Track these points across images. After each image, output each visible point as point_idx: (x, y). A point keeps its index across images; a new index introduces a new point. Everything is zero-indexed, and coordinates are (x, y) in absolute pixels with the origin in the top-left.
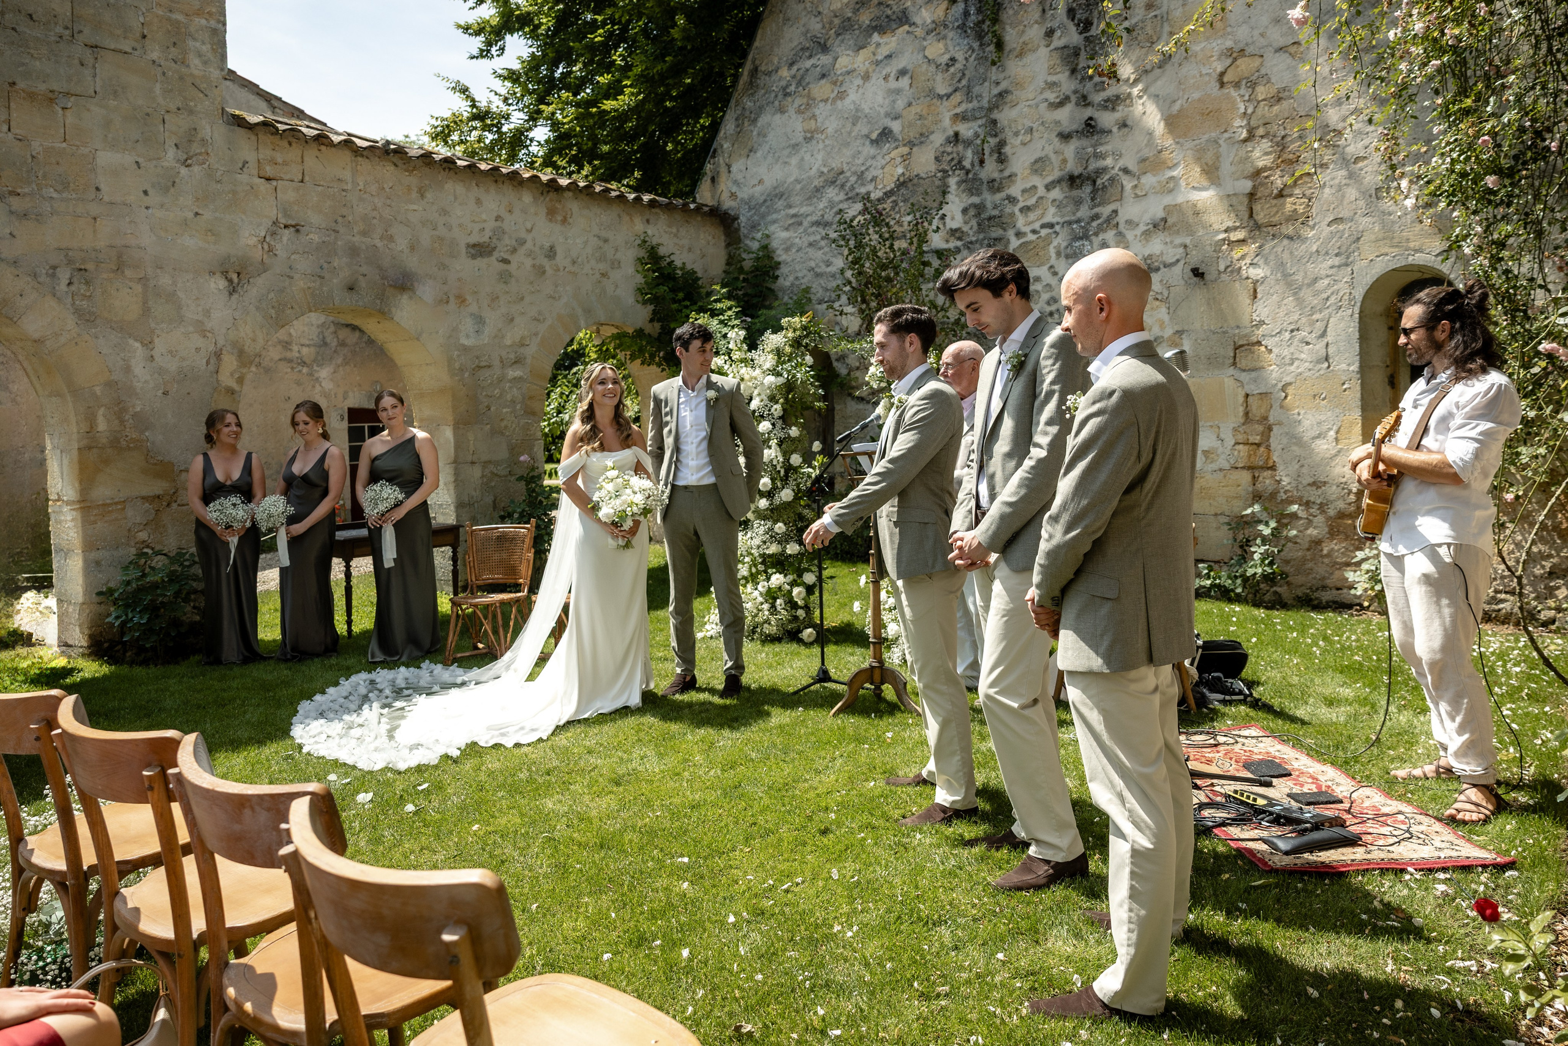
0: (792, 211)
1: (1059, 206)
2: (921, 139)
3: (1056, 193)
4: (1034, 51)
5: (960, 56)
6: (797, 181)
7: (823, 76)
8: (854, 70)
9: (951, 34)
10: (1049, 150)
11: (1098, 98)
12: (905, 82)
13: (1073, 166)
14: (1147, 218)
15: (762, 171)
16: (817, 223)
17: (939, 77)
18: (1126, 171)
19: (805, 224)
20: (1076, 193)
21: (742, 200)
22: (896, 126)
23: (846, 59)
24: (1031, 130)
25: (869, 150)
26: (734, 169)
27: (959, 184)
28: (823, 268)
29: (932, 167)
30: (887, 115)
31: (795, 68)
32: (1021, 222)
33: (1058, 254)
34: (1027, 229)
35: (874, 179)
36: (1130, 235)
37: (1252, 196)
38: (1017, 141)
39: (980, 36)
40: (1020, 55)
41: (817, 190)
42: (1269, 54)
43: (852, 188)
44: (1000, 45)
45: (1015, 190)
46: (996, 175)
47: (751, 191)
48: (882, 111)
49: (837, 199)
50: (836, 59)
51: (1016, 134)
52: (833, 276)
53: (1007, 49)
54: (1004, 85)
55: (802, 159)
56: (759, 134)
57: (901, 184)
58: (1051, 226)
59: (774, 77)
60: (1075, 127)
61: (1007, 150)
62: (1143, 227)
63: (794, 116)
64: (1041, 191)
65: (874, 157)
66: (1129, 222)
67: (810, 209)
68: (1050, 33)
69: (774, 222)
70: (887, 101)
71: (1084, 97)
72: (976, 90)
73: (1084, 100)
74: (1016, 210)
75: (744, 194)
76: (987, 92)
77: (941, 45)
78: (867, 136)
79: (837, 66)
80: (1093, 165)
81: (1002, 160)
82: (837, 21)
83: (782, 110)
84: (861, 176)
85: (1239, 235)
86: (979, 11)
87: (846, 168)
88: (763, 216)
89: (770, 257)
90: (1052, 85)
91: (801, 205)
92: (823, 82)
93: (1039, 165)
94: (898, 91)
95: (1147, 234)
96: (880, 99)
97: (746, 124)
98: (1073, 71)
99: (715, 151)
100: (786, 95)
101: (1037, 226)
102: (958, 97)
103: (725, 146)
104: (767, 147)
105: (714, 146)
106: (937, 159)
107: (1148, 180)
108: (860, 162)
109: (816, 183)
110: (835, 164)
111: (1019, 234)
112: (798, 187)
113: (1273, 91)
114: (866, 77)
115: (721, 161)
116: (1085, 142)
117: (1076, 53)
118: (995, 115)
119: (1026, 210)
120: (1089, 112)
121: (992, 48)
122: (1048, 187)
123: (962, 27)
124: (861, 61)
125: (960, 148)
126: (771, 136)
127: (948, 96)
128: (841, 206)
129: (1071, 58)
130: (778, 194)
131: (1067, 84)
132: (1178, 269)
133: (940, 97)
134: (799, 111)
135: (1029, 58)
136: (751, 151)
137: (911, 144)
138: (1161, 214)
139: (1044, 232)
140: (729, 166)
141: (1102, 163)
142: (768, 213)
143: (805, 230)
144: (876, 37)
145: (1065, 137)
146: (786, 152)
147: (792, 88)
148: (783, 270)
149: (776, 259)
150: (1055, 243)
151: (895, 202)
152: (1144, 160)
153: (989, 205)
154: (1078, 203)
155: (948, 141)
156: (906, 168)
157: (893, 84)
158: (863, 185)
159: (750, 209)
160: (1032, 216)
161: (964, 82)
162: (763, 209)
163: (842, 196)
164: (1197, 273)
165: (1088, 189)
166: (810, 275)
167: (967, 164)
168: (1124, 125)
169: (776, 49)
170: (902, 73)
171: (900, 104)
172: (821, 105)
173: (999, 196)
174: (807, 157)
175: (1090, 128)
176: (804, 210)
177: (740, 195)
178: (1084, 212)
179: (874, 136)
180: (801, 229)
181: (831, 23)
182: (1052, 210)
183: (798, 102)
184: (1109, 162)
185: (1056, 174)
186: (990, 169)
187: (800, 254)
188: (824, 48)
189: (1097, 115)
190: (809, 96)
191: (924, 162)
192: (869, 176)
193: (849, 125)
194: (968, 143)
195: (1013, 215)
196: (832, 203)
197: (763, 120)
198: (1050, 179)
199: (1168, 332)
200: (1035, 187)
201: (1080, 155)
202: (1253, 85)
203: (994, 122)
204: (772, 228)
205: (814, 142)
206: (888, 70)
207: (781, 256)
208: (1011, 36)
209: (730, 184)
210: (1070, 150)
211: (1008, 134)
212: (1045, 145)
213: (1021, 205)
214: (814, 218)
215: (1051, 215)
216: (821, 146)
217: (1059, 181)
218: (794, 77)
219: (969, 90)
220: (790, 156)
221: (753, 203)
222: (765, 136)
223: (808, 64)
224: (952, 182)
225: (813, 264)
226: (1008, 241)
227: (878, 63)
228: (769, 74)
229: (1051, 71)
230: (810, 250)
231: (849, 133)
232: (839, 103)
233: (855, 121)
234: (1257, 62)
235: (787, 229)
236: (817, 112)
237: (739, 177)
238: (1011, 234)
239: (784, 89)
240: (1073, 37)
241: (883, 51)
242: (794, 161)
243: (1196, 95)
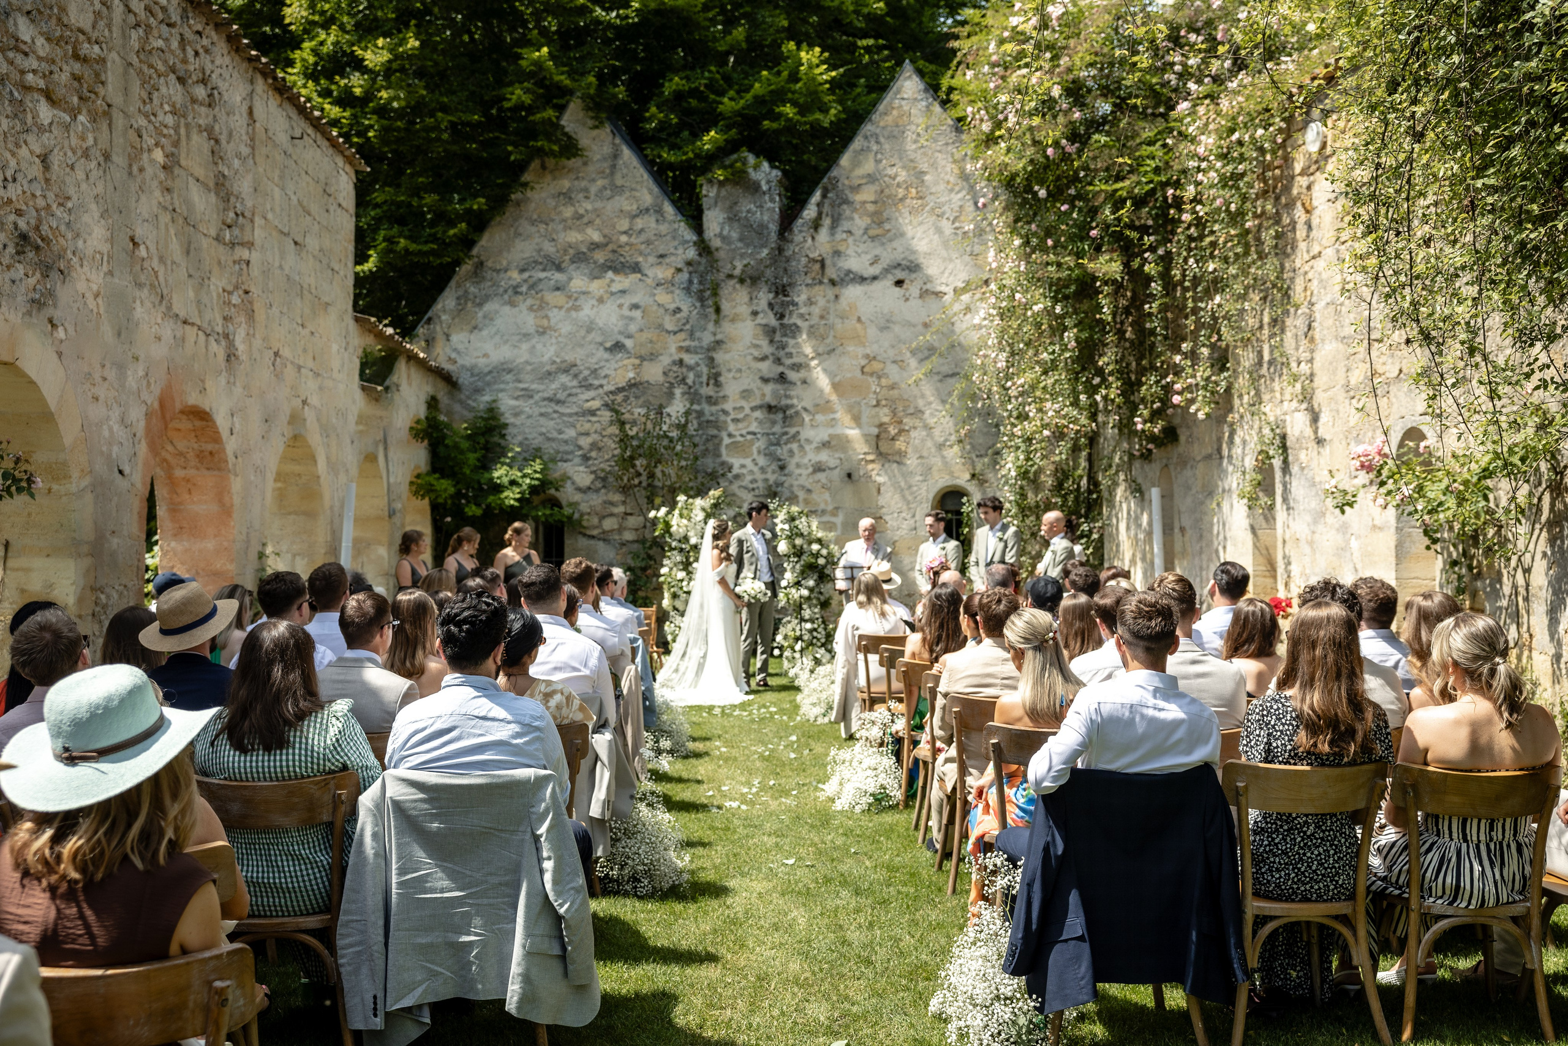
0: (522, 386)
1: (760, 422)
2: (652, 357)
3: (758, 414)
4: (744, 321)
5: (685, 308)
6: (527, 362)
7: (558, 289)
8: (588, 293)
9: (677, 292)
10: (753, 386)
11: (788, 362)
12: (637, 314)
13: (769, 399)
14: (818, 439)
15: (488, 347)
16: (550, 400)
17: (667, 318)
18: (805, 409)
19: (537, 397)
20: (772, 416)
21: (463, 366)
22: (629, 343)
23: (579, 282)
24: (740, 371)
25: (601, 354)
26: (455, 338)
27: (683, 394)
28: (555, 435)
29: (661, 378)
30: (620, 333)
31: (526, 275)
32: (732, 428)
33: (759, 452)
34: (737, 433)
35: (606, 376)
36: (807, 448)
37: (878, 436)
38: (731, 375)
39: (702, 299)
40: (733, 321)
41: (549, 373)
42: (888, 363)
43: (585, 379)
44: (718, 310)
45: (728, 406)
46: (712, 393)
47: (473, 361)
48: (616, 330)
49: (570, 384)
50: (570, 279)
51: (729, 370)
52: (566, 442)
53: (722, 314)
54: (719, 337)
55: (534, 347)
56: (485, 317)
57: (632, 385)
58: (754, 434)
59: (502, 275)
60: (771, 375)
61: (722, 379)
62: (815, 445)
63: (525, 312)
64: (747, 411)
65: (607, 361)
66: (808, 441)
67: (542, 387)
68: (755, 313)
69: (502, 390)
70: (620, 323)
71: (779, 359)
72: (698, 334)
73: (778, 361)
74: (729, 419)
75: (466, 361)
76: (707, 338)
77: (670, 296)
78: (601, 344)
79: (572, 284)
80: (784, 402)
81: (718, 384)
82: (571, 251)
83: (512, 304)
84: (594, 372)
85: (870, 457)
86: (700, 283)
87: (578, 362)
88: (489, 384)
89: (494, 418)
90: (756, 346)
91: (532, 382)
92: (558, 293)
93: (746, 394)
94: (631, 319)
95: (818, 449)
96: (614, 319)
97: (470, 304)
98: (771, 341)
99: (430, 319)
100: (516, 293)
101: (744, 432)
102: (682, 335)
103: (444, 317)
104: (494, 330)
105: (429, 314)
106: (665, 373)
107: (820, 418)
108: (594, 360)
109: (548, 368)
110: (569, 357)
111: (730, 435)
112: (529, 368)
113: (890, 382)
114: (601, 300)
115: (438, 328)
116: (779, 386)
117: (774, 331)
118: (715, 355)
119: (736, 421)
120: (781, 369)
121: (711, 310)
122: (753, 409)
123: (688, 290)
124: (596, 287)
125: (684, 370)
126: (499, 322)
127: (675, 333)
128: (574, 391)
129: (770, 332)
130: (504, 369)
131: (767, 348)
132: (837, 471)
133: (668, 332)
134: (531, 308)
135: (739, 325)
136: (475, 328)
137: (642, 358)
138: (826, 438)
139: (749, 437)
140: (447, 337)
141: (789, 402)
142: (495, 383)
143: (536, 403)
144: (610, 274)
145: (765, 380)
146: (517, 338)
147: (524, 289)
148: (510, 430)
149: (503, 420)
150: (757, 445)
151: (626, 398)
152: (817, 405)
153: (707, 412)
154: (774, 423)
155: (674, 363)
156: (638, 374)
157: (626, 312)
158: (596, 378)
159: (472, 375)
160: (740, 425)
161: (688, 327)
162: (488, 378)
163: (575, 383)
164: (849, 475)
165: (780, 415)
166: (540, 439)
167: (690, 381)
168: (804, 382)
169: (505, 254)
170: (635, 306)
171: (633, 328)
172: (556, 310)
173: (714, 409)
174: (539, 346)
175: (782, 378)
176: (534, 386)
177: (460, 362)
178: (777, 429)
179: (608, 345)
180: (531, 401)
181: (565, 250)
182: (755, 424)
183: (529, 302)
184: (795, 401)
185: (758, 402)
186: (709, 391)
187: (529, 421)
188: (559, 268)
189: (787, 372)
190: (542, 299)
191: (654, 373)
192: (603, 373)
193: (583, 332)
194: (690, 368)
195: (725, 422)
196: (564, 388)
197: (489, 307)
198: (753, 404)
199: (830, 508)
200: (742, 408)
201: (775, 393)
202: (879, 377)
203: (712, 359)
204: (500, 395)
205: (547, 337)
206: (621, 301)
207: (508, 418)
208: (725, 306)
209: (448, 350)
210: (768, 389)
211: (723, 370)
212: (749, 381)
213: (732, 416)
214: (546, 395)
215: (754, 427)
216: (554, 340)
217: (761, 407)
218: (525, 281)
219: (691, 334)
220: (520, 341)
221: (476, 371)
222: (492, 319)
223: (542, 275)
224: (678, 392)
225: (544, 430)
226: (722, 440)
227: (612, 294)
228: (498, 271)
229: (755, 336)
230: (542, 420)
231: (584, 338)
232: (574, 314)
233: (589, 330)
234: (881, 366)
235: (517, 398)
236: (551, 314)
237: (460, 347)
238: (724, 434)
239: (517, 286)
240: (773, 321)
241: (615, 287)
242: (525, 346)
243: (849, 375)
